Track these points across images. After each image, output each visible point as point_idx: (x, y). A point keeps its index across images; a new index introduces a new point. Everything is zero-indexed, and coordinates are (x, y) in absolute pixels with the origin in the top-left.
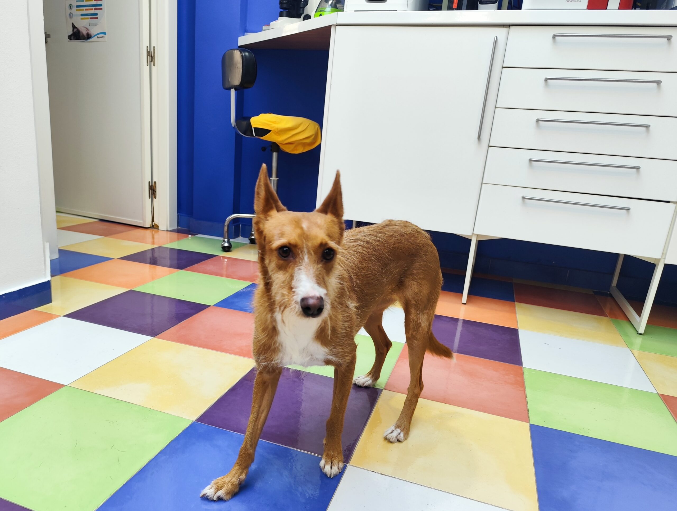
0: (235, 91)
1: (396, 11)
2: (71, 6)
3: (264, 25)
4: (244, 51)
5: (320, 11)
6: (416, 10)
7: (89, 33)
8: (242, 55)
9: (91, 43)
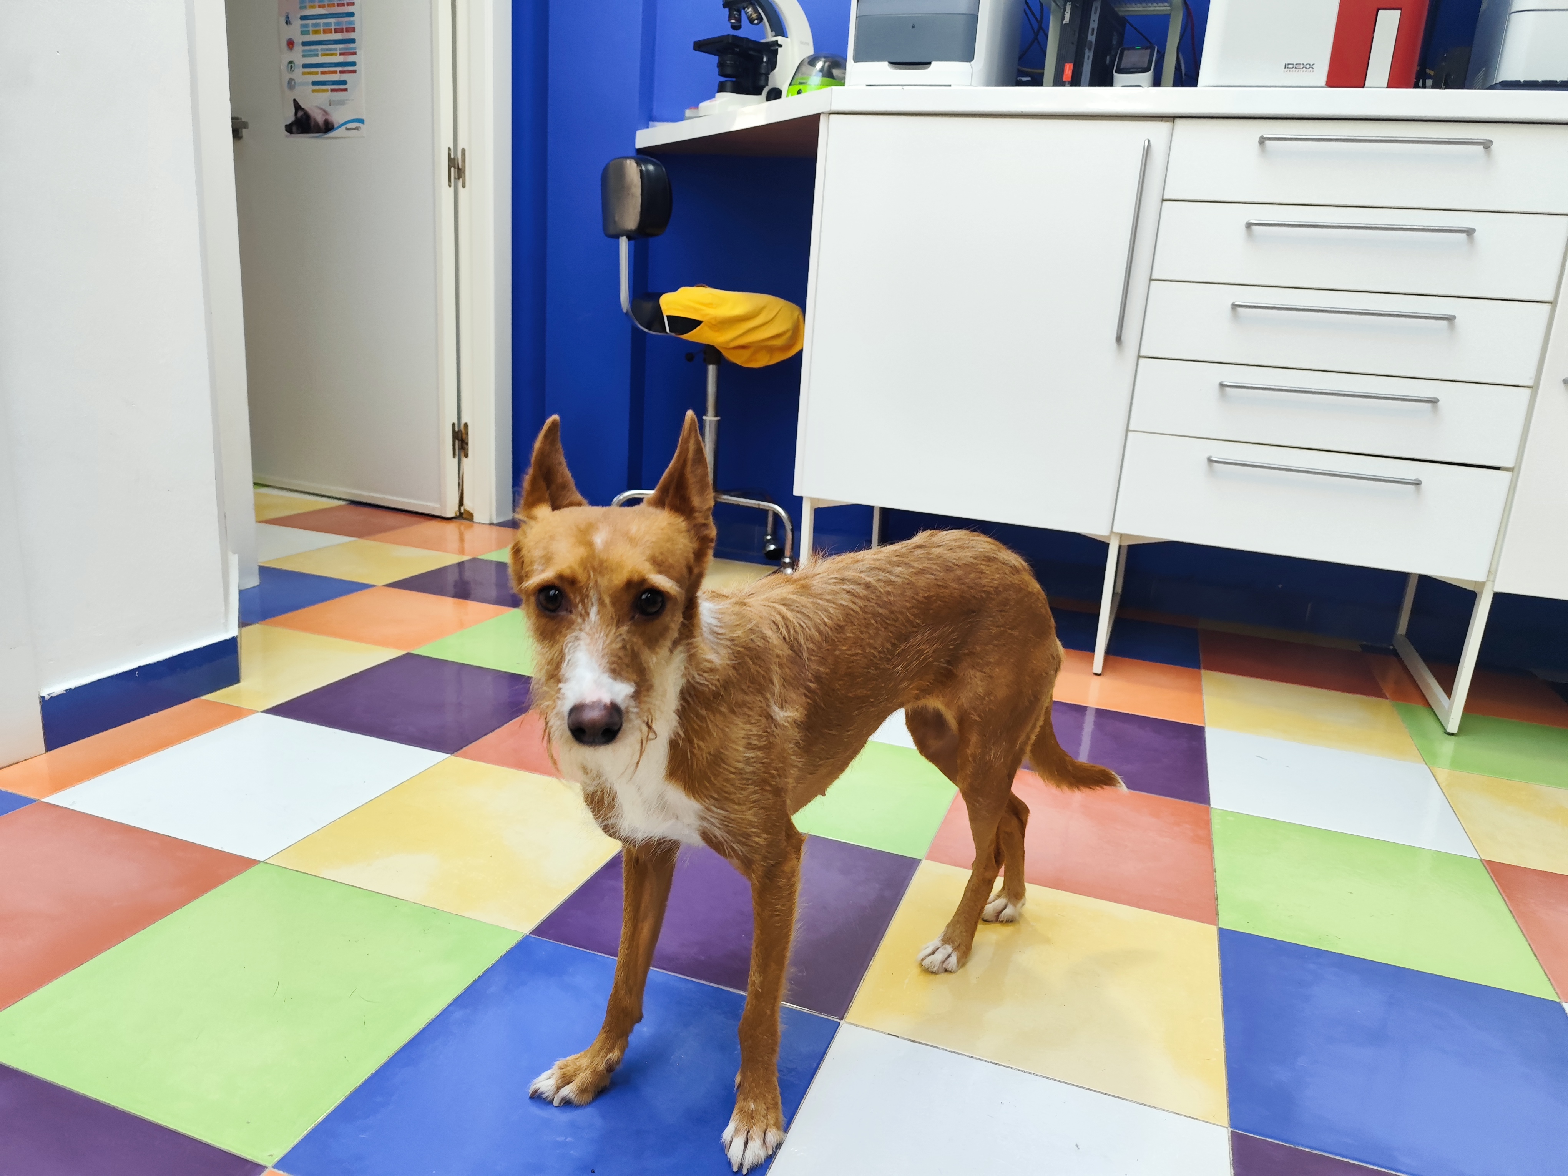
0: (628, 240)
1: (950, 86)
2: (293, 65)
3: (689, 107)
4: (646, 162)
5: (798, 83)
6: (989, 84)
7: (330, 120)
8: (641, 171)
9: (333, 141)
